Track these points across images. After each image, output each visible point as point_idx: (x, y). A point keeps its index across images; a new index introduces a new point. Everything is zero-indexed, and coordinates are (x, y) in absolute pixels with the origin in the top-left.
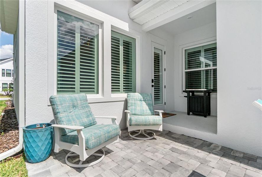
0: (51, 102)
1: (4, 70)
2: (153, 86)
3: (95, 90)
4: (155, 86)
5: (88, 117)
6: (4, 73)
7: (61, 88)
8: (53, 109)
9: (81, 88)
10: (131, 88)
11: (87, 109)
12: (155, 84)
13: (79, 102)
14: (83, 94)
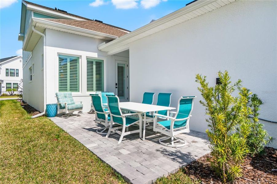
0: (56, 95)
1: (8, 69)
2: (116, 87)
3: (78, 90)
4: (118, 87)
5: (71, 101)
6: (8, 73)
7: (61, 89)
8: (57, 98)
9: (70, 89)
10: (101, 89)
11: (71, 98)
12: (118, 86)
13: (68, 95)
14: (70, 92)
